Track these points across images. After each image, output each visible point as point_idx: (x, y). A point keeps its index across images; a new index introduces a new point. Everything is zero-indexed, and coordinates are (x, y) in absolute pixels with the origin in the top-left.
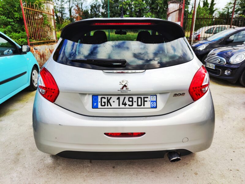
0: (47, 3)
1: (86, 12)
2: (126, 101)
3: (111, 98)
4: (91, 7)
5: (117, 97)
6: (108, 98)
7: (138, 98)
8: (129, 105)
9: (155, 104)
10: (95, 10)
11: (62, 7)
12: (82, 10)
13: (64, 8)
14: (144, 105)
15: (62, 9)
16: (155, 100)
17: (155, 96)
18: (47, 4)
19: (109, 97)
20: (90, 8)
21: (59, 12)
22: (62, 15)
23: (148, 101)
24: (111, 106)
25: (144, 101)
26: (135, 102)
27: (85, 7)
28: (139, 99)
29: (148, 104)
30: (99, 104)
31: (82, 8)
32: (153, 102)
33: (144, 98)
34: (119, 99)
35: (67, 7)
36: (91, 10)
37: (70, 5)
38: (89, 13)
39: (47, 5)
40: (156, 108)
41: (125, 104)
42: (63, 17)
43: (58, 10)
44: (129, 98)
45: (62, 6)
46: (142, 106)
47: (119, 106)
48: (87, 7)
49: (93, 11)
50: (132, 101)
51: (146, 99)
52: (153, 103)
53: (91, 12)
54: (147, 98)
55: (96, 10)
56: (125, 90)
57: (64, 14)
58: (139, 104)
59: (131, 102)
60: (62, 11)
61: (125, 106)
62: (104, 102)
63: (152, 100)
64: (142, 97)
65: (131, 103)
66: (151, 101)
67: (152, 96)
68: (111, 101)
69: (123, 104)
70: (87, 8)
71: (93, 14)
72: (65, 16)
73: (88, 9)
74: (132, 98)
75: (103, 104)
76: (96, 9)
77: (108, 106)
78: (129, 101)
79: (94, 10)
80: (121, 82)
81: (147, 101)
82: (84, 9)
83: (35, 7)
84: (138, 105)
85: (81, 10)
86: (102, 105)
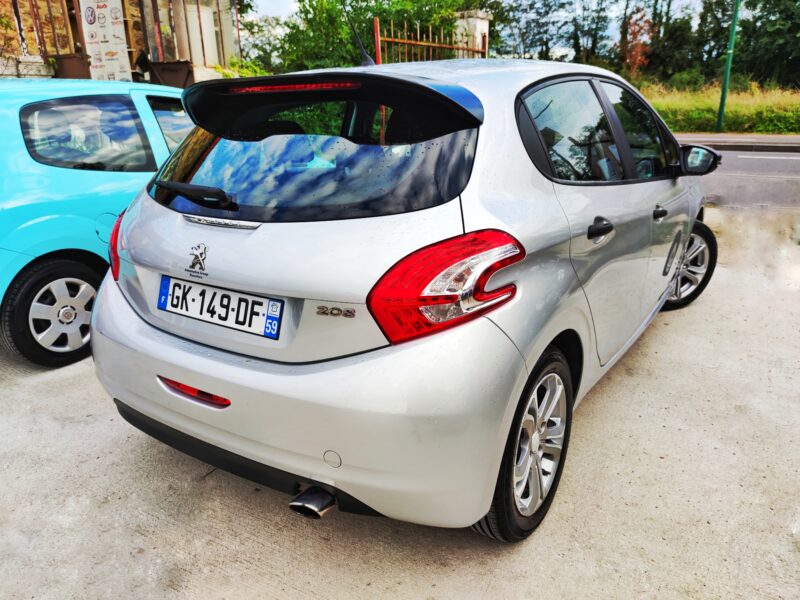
0: (469, 17)
1: (680, 27)
2: (217, 302)
3: (190, 289)
4: (704, 8)
5: (201, 288)
6: (185, 286)
7: (241, 300)
8: (220, 317)
9: (275, 328)
10: (720, 15)
11: (598, 18)
12: (669, 19)
13: (604, 19)
14: (250, 325)
15: (597, 23)
16: (278, 314)
17: (279, 305)
18: (470, 20)
19: (188, 285)
20: (700, 9)
21: (588, 33)
22: (595, 43)
23: (261, 315)
24: (187, 310)
25: (254, 313)
26: (233, 310)
27: (679, 10)
28: (243, 304)
29: (259, 324)
30: (169, 299)
31: (667, 13)
32: (273, 319)
33: (254, 303)
34: (203, 294)
35: (618, 14)
36: (703, 17)
37: (627, 7)
38: (690, 28)
39: (468, 23)
40: (277, 339)
41: (212, 312)
42: (596, 51)
43: (586, 28)
44: (223, 296)
45: (602, 14)
46: (245, 327)
47: (201, 313)
48: (687, 8)
49: (709, 19)
50: (227, 307)
51: (257, 308)
52: (270, 324)
53: (700, 25)
54: (261, 304)
55: (724, 15)
56: (198, 270)
57: (602, 38)
58: (241, 319)
59: (225, 310)
60: (597, 29)
61: (212, 316)
62: (178, 298)
63: (271, 313)
64: (251, 299)
65: (223, 312)
66: (268, 318)
67: (272, 303)
68: (189, 297)
69: (208, 310)
70: (688, 11)
71: (708, 32)
72: (605, 46)
73: (693, 15)
74: (229, 298)
75: (175, 302)
76: (724, 11)
77: (181, 307)
78: (222, 306)
79: (715, 17)
81: (257, 314)
82: (677, 14)
83: (434, 34)
84: (237, 322)
85: (664, 20)
86: (172, 304)
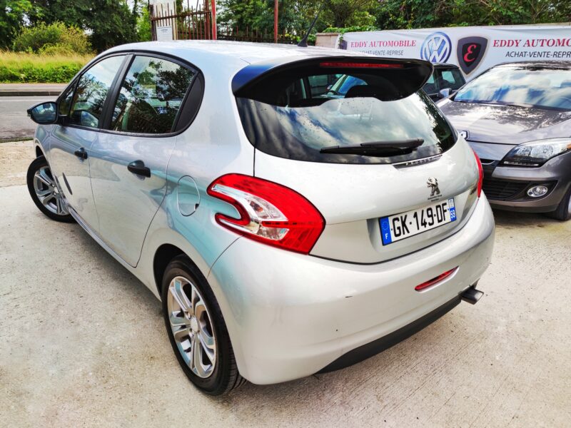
2: (425, 216)
3: (406, 216)
5: (413, 212)
6: (402, 217)
7: (437, 207)
8: (430, 224)
9: (454, 214)
14: (445, 220)
19: (403, 215)
23: (447, 210)
25: (444, 211)
26: (435, 215)
28: (439, 209)
29: (448, 216)
30: (392, 233)
33: (443, 205)
34: (415, 216)
40: (456, 219)
41: (424, 224)
44: (428, 211)
46: (443, 222)
47: (418, 229)
50: (432, 216)
51: (445, 208)
52: (452, 213)
54: (446, 204)
58: (440, 219)
59: (431, 218)
61: (425, 227)
62: (399, 228)
63: (451, 207)
64: (441, 203)
65: (430, 220)
66: (450, 210)
68: (407, 223)
69: (422, 224)
74: (431, 210)
75: (397, 232)
77: (404, 234)
78: (429, 216)
80: (429, 182)
84: (439, 221)
86: (396, 235)
